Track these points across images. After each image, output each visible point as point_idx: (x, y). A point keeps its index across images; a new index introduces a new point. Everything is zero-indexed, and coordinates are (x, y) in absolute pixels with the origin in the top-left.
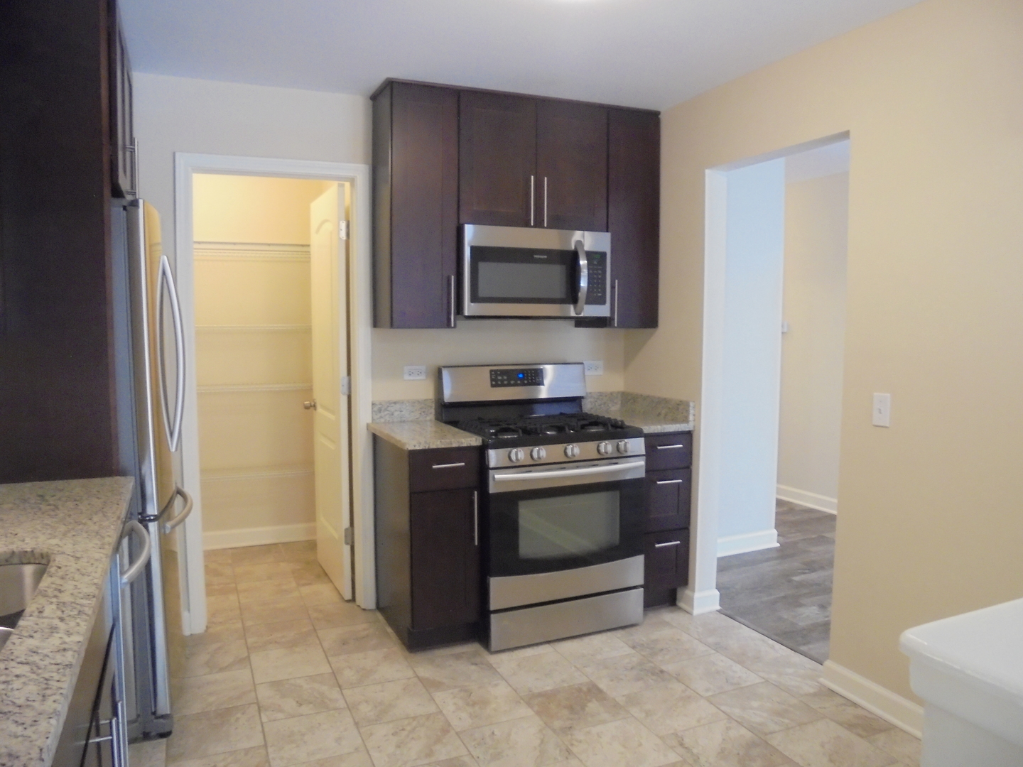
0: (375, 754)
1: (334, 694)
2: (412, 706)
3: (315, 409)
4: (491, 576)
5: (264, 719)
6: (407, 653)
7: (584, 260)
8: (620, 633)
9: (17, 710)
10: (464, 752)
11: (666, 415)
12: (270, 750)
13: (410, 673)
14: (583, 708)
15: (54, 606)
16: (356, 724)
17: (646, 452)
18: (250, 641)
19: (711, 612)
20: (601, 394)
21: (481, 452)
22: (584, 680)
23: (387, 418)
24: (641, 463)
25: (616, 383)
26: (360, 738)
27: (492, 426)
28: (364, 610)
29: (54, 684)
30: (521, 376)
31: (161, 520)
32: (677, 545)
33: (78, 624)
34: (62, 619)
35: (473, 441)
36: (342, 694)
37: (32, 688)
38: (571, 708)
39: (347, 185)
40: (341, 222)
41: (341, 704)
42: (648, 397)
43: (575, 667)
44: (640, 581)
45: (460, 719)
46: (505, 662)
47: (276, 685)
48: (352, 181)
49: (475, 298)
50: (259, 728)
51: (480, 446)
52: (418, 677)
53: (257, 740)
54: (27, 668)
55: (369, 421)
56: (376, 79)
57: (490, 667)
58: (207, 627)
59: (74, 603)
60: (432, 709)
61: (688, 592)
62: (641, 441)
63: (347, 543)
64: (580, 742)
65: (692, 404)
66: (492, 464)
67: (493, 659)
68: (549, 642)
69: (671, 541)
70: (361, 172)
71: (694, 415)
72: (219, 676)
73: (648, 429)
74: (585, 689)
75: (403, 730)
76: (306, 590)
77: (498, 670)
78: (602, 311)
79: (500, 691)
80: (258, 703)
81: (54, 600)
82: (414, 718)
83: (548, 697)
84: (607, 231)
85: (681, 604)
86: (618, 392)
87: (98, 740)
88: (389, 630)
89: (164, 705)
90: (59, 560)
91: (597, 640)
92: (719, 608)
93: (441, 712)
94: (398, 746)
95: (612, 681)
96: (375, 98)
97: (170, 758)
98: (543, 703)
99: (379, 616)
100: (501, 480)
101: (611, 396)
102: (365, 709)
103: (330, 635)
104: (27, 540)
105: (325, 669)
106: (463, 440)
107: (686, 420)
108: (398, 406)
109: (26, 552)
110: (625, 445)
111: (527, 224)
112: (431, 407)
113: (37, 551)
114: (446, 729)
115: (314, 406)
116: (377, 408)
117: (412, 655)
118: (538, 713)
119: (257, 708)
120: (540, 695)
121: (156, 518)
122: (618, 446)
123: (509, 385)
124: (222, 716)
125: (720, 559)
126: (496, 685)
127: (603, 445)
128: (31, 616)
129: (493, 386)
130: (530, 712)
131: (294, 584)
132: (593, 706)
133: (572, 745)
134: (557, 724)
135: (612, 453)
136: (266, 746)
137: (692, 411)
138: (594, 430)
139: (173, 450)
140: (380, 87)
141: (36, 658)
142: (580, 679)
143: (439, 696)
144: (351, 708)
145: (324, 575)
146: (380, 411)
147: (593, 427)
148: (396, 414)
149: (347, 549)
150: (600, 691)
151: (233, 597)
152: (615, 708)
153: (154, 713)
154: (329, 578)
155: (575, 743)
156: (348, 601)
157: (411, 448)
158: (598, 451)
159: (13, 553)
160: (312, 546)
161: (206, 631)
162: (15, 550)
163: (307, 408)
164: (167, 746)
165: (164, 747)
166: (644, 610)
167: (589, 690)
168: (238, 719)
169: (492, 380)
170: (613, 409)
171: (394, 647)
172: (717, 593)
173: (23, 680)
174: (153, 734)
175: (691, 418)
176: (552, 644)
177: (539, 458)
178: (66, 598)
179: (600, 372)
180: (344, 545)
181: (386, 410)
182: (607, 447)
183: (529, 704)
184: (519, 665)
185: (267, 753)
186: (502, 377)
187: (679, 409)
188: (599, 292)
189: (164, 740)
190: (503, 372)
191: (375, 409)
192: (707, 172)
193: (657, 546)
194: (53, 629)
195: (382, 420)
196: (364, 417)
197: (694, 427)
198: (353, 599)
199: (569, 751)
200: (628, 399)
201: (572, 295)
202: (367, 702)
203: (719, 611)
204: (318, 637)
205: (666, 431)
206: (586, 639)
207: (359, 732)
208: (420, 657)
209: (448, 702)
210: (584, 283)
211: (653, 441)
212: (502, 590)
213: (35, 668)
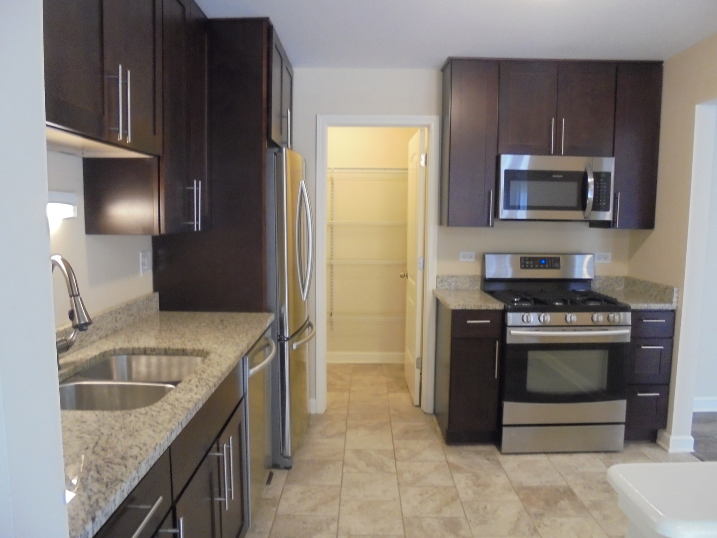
0: (404, 504)
1: (391, 463)
2: (438, 480)
3: (407, 278)
4: (505, 400)
5: (345, 470)
6: (445, 445)
7: (591, 178)
8: (602, 456)
9: (156, 425)
10: (462, 514)
11: (656, 296)
12: (343, 489)
13: (443, 458)
14: (556, 503)
15: (197, 379)
16: (399, 484)
17: (632, 322)
18: (349, 422)
19: (685, 453)
20: (608, 278)
21: (503, 314)
22: (564, 483)
23: (447, 287)
24: (627, 331)
25: (622, 270)
26: (398, 494)
27: (516, 297)
28: (425, 413)
29: (177, 416)
30: (543, 262)
31: (291, 341)
32: (657, 396)
33: (203, 390)
34: (197, 386)
35: (498, 305)
36: (396, 464)
37: (168, 416)
38: (547, 502)
39: (426, 129)
40: (422, 155)
41: (394, 470)
42: (644, 281)
43: (560, 473)
44: (623, 419)
45: (466, 493)
46: (510, 462)
47: (358, 452)
48: (429, 127)
49: (508, 206)
50: (340, 475)
51: (503, 310)
52: (447, 462)
53: (337, 482)
54: (170, 407)
55: (434, 287)
56: (443, 58)
57: (498, 463)
58: (326, 410)
59: (207, 379)
60: (451, 483)
61: (666, 434)
62: (629, 315)
63: (418, 368)
64: (546, 526)
65: (675, 289)
66: (510, 323)
67: (501, 458)
68: (545, 453)
69: (652, 393)
70: (434, 121)
71: (677, 298)
72: (325, 441)
73: (634, 306)
74: (562, 490)
75: (427, 493)
76: (392, 395)
77: (503, 466)
78: (607, 216)
79: (501, 480)
80: (343, 461)
81: (199, 376)
82: (436, 487)
83: (534, 490)
84: (613, 156)
85: (659, 442)
86: (622, 277)
87: (217, 454)
88: (438, 428)
89: (288, 451)
90: (212, 356)
91: (582, 458)
92: (692, 450)
93: (455, 487)
94: (421, 503)
95: (585, 488)
96: (443, 70)
97: (287, 481)
98: (527, 494)
99: (434, 418)
100: (515, 335)
101: (617, 279)
102: (407, 476)
103: (399, 427)
104: (203, 344)
105: (390, 447)
106: (490, 305)
107: (670, 301)
108: (454, 279)
109: (200, 350)
110: (614, 317)
111: (549, 154)
112: (478, 281)
113: (205, 350)
114: (455, 498)
115: (407, 276)
116: (440, 279)
117: (448, 447)
118: (522, 500)
119: (342, 463)
120: (528, 488)
121: (288, 339)
122: (608, 316)
123: (534, 268)
124: (322, 464)
125: (694, 414)
126: (498, 476)
127: (595, 315)
128: (185, 382)
129: (522, 268)
130: (516, 498)
131: (385, 391)
132: (564, 503)
133: (539, 526)
134: (533, 510)
135: (602, 322)
136: (341, 487)
137: (675, 295)
138: (592, 304)
139: (304, 298)
140: (445, 63)
141: (176, 403)
142: (561, 483)
143: (458, 476)
144: (398, 474)
145: (406, 387)
146: (442, 281)
147: (592, 302)
148: (453, 284)
149: (417, 372)
150: (573, 494)
151: (346, 395)
152: (581, 508)
153: (282, 455)
154: (409, 390)
155: (541, 525)
156: (417, 406)
157: (453, 308)
158: (592, 319)
159: (194, 350)
160: (402, 367)
161: (325, 413)
162: (196, 349)
163: (402, 277)
164: (288, 474)
165: (286, 475)
166: (625, 442)
167: (565, 492)
168: (329, 468)
169: (521, 264)
170: (618, 289)
171: (438, 439)
172: (692, 439)
173: (166, 412)
174: (282, 466)
175: (675, 300)
176: (548, 455)
177: (571, 321)
178: (205, 376)
179: (609, 261)
180: (416, 368)
181: (446, 281)
182: (599, 317)
183: (517, 493)
184: (519, 465)
185: (341, 491)
186: (528, 262)
187: (666, 293)
188: (604, 202)
189: (286, 471)
190: (530, 259)
191: (439, 280)
192: (697, 107)
193: (639, 395)
194: (191, 390)
195: (443, 288)
196: (432, 285)
197: (677, 307)
198: (420, 406)
199: (535, 530)
200: (630, 283)
201: (582, 204)
202: (409, 472)
203: (692, 453)
204: (391, 426)
205: (651, 308)
206: (575, 456)
207: (399, 489)
208: (453, 449)
209: (462, 481)
210: (590, 195)
211: (638, 316)
212: (512, 411)
213: (173, 407)
